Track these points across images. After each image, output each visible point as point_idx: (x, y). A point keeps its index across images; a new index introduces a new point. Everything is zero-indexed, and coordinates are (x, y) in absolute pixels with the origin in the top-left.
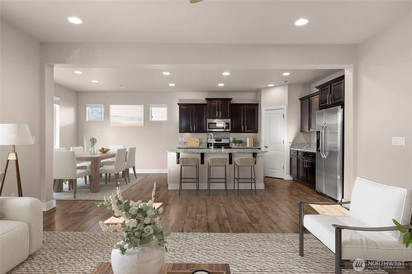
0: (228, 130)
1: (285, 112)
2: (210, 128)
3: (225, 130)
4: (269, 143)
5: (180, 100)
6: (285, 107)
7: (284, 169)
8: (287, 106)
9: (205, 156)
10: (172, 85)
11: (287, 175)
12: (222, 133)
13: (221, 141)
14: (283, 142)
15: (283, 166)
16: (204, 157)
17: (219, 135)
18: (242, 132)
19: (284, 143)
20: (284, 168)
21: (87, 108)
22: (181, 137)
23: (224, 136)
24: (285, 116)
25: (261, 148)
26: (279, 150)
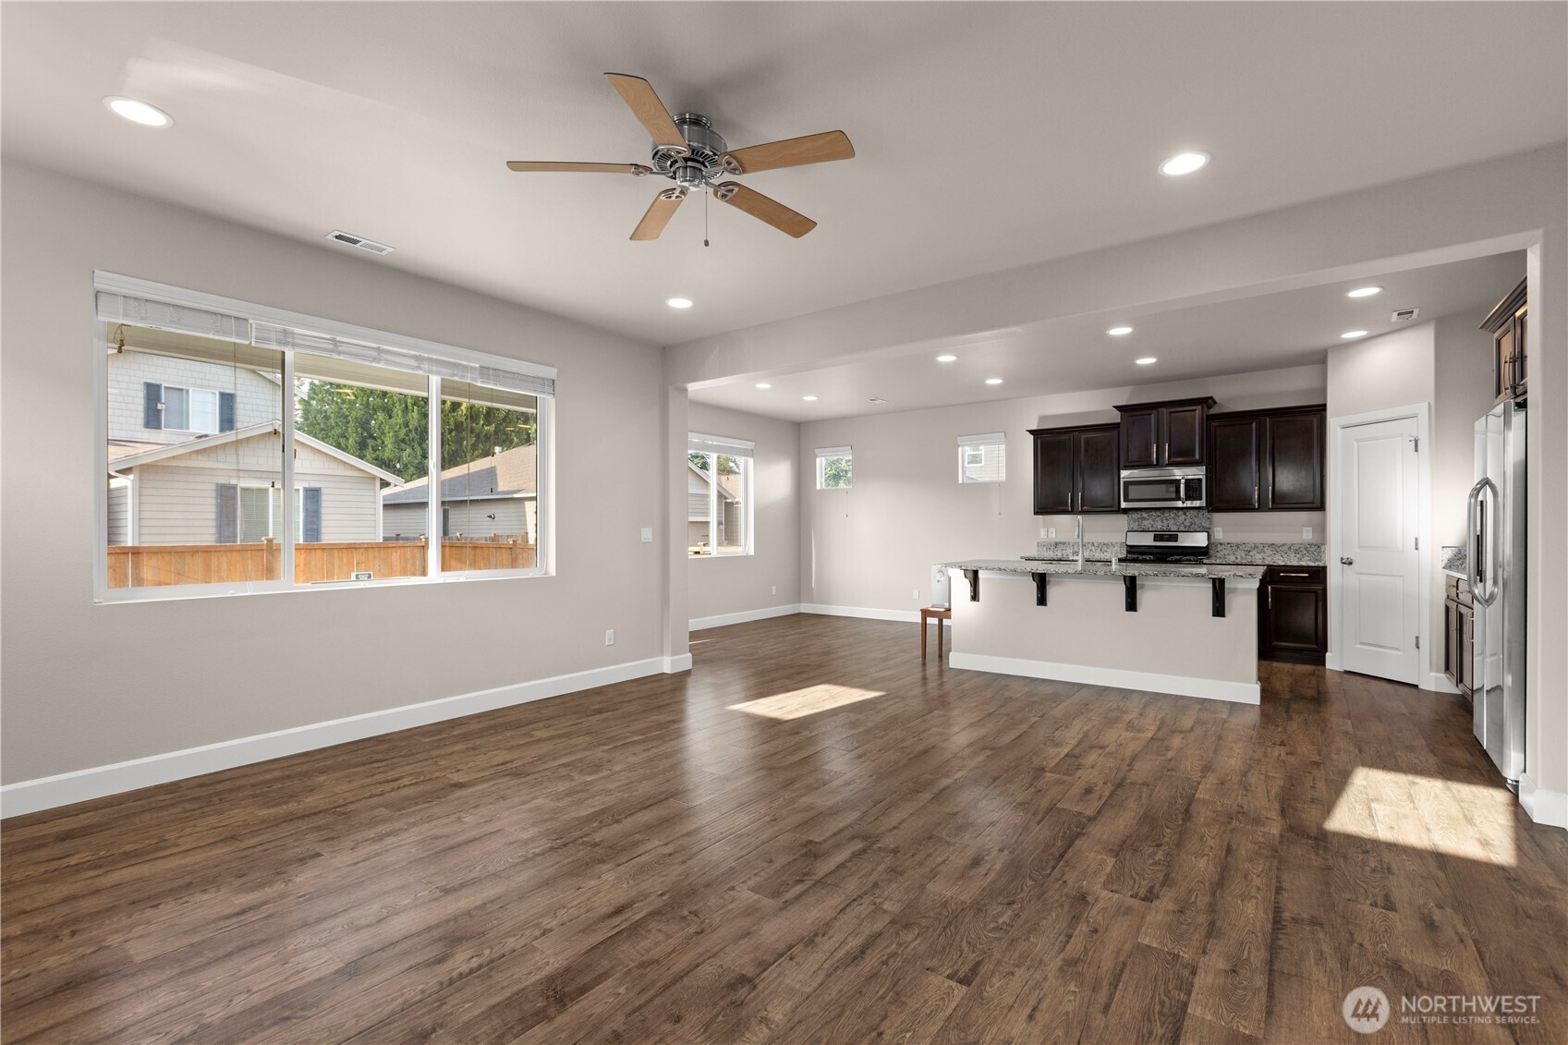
0: (1198, 502)
1: (1422, 428)
2: (1130, 498)
3: (1183, 503)
4: (1360, 547)
5: (1042, 418)
6: (1422, 409)
7: (1418, 647)
8: (1432, 404)
9: (1049, 581)
10: (995, 381)
11: (1433, 674)
12: (1181, 513)
13: (1175, 538)
14: (1416, 545)
15: (1417, 638)
16: (1048, 587)
17: (1172, 521)
18: (1252, 509)
19: (1420, 546)
20: (1420, 646)
21: (818, 460)
22: (1047, 526)
23: (1191, 524)
24: (1423, 445)
25: (1327, 564)
26: (1400, 576)
